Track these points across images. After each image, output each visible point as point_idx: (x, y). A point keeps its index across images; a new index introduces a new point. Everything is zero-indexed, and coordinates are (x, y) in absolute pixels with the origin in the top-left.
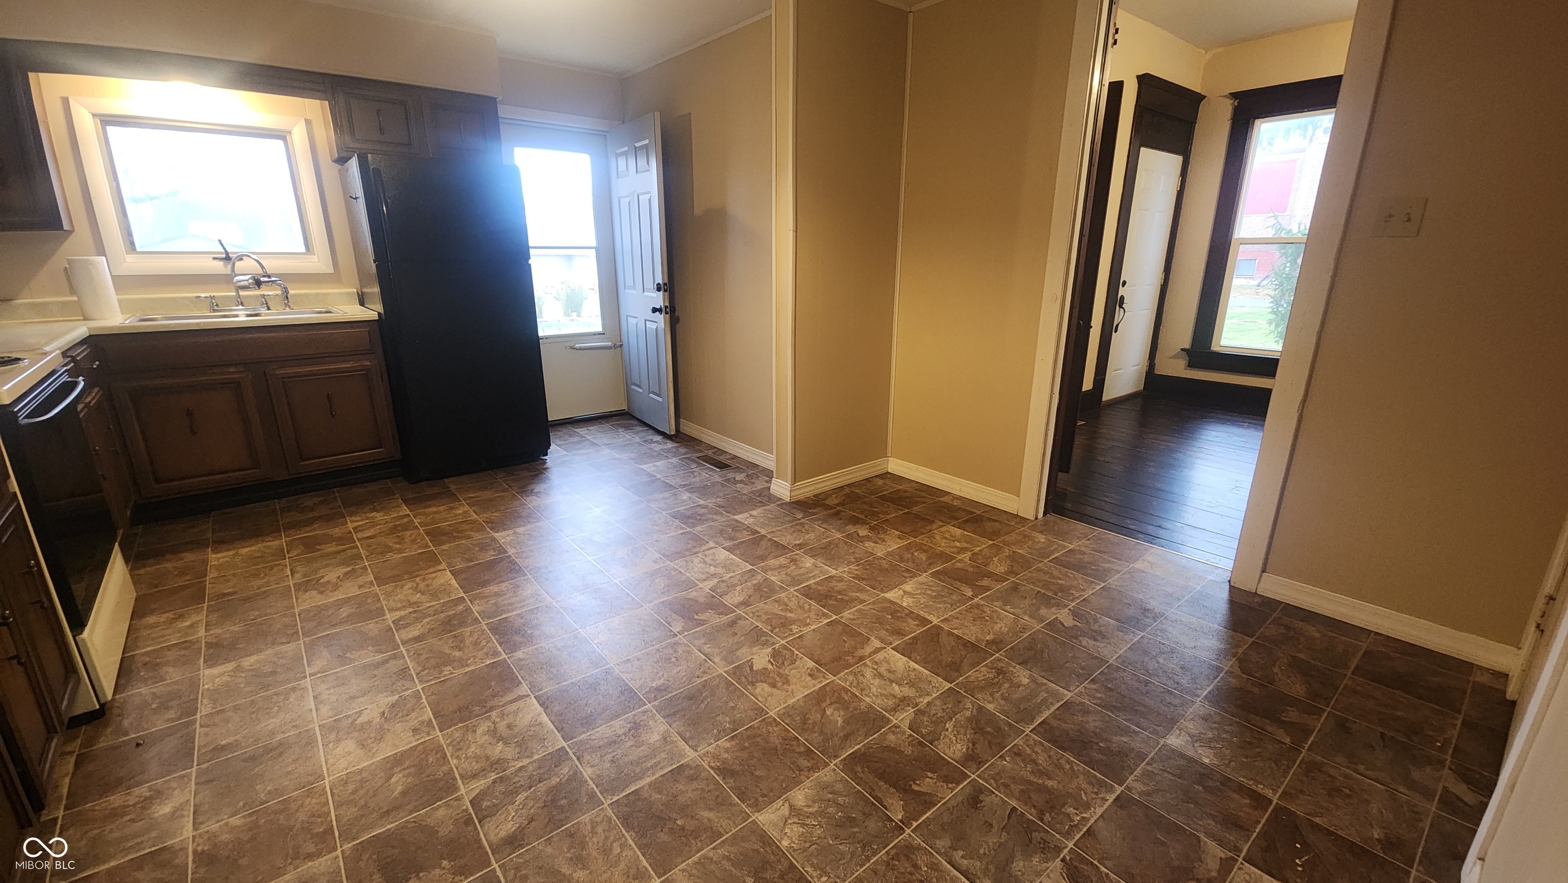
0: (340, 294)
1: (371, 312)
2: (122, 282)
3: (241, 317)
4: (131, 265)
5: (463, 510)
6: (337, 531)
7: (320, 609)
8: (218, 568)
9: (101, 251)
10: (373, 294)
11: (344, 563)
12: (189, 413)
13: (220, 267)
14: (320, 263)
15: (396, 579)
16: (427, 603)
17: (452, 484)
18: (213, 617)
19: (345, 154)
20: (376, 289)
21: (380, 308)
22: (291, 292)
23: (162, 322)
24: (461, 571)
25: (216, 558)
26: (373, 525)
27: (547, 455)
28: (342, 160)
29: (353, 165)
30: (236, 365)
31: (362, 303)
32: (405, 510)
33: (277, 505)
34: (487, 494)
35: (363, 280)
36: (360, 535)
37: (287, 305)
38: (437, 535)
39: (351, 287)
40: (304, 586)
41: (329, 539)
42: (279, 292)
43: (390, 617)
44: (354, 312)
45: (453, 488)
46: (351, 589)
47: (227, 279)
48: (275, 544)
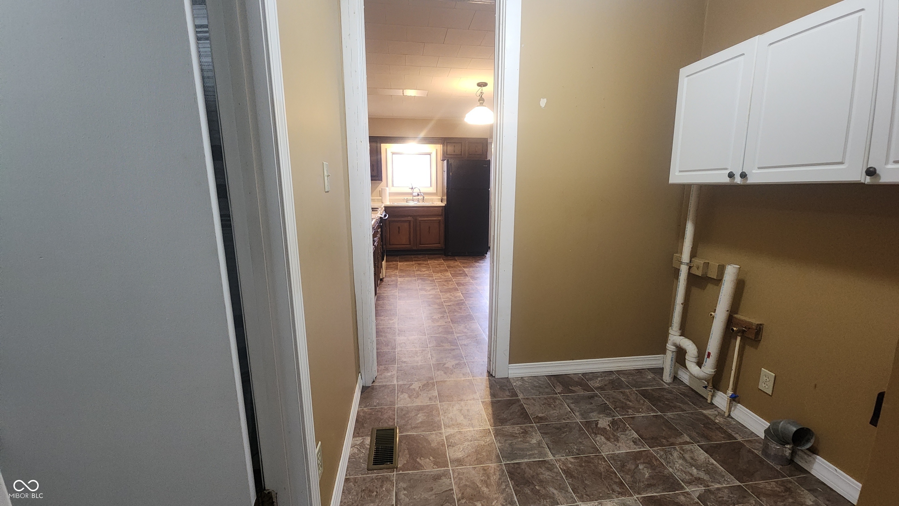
0: (436, 199)
1: (443, 204)
2: (391, 194)
3: (412, 204)
4: (393, 190)
5: (457, 263)
6: (426, 263)
7: (420, 274)
8: (400, 265)
9: (387, 187)
10: (445, 199)
11: (426, 268)
12: (399, 228)
13: (410, 191)
14: (433, 190)
15: (438, 272)
16: (443, 277)
17: (456, 258)
18: (400, 272)
19: (444, 159)
20: (446, 198)
21: (446, 203)
22: (425, 198)
23: (396, 204)
24: (452, 274)
25: (399, 263)
26: (434, 263)
27: (487, 254)
28: (443, 160)
29: (445, 161)
30: (410, 216)
31: (442, 202)
32: (443, 261)
33: (412, 256)
34: (466, 261)
35: (443, 196)
36: (431, 264)
37: (423, 201)
38: (449, 267)
39: (439, 197)
40: (418, 270)
41: (423, 264)
42: (422, 198)
43: (434, 278)
44: (440, 204)
45: (456, 259)
46: (427, 272)
47: (411, 194)
48: (412, 263)
